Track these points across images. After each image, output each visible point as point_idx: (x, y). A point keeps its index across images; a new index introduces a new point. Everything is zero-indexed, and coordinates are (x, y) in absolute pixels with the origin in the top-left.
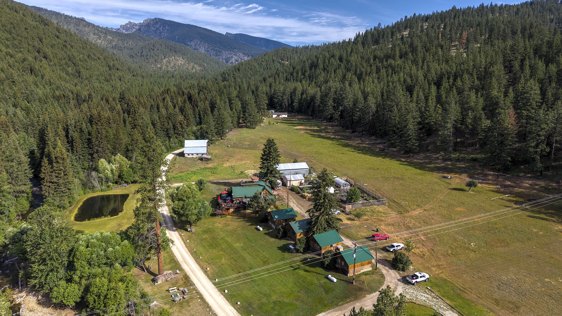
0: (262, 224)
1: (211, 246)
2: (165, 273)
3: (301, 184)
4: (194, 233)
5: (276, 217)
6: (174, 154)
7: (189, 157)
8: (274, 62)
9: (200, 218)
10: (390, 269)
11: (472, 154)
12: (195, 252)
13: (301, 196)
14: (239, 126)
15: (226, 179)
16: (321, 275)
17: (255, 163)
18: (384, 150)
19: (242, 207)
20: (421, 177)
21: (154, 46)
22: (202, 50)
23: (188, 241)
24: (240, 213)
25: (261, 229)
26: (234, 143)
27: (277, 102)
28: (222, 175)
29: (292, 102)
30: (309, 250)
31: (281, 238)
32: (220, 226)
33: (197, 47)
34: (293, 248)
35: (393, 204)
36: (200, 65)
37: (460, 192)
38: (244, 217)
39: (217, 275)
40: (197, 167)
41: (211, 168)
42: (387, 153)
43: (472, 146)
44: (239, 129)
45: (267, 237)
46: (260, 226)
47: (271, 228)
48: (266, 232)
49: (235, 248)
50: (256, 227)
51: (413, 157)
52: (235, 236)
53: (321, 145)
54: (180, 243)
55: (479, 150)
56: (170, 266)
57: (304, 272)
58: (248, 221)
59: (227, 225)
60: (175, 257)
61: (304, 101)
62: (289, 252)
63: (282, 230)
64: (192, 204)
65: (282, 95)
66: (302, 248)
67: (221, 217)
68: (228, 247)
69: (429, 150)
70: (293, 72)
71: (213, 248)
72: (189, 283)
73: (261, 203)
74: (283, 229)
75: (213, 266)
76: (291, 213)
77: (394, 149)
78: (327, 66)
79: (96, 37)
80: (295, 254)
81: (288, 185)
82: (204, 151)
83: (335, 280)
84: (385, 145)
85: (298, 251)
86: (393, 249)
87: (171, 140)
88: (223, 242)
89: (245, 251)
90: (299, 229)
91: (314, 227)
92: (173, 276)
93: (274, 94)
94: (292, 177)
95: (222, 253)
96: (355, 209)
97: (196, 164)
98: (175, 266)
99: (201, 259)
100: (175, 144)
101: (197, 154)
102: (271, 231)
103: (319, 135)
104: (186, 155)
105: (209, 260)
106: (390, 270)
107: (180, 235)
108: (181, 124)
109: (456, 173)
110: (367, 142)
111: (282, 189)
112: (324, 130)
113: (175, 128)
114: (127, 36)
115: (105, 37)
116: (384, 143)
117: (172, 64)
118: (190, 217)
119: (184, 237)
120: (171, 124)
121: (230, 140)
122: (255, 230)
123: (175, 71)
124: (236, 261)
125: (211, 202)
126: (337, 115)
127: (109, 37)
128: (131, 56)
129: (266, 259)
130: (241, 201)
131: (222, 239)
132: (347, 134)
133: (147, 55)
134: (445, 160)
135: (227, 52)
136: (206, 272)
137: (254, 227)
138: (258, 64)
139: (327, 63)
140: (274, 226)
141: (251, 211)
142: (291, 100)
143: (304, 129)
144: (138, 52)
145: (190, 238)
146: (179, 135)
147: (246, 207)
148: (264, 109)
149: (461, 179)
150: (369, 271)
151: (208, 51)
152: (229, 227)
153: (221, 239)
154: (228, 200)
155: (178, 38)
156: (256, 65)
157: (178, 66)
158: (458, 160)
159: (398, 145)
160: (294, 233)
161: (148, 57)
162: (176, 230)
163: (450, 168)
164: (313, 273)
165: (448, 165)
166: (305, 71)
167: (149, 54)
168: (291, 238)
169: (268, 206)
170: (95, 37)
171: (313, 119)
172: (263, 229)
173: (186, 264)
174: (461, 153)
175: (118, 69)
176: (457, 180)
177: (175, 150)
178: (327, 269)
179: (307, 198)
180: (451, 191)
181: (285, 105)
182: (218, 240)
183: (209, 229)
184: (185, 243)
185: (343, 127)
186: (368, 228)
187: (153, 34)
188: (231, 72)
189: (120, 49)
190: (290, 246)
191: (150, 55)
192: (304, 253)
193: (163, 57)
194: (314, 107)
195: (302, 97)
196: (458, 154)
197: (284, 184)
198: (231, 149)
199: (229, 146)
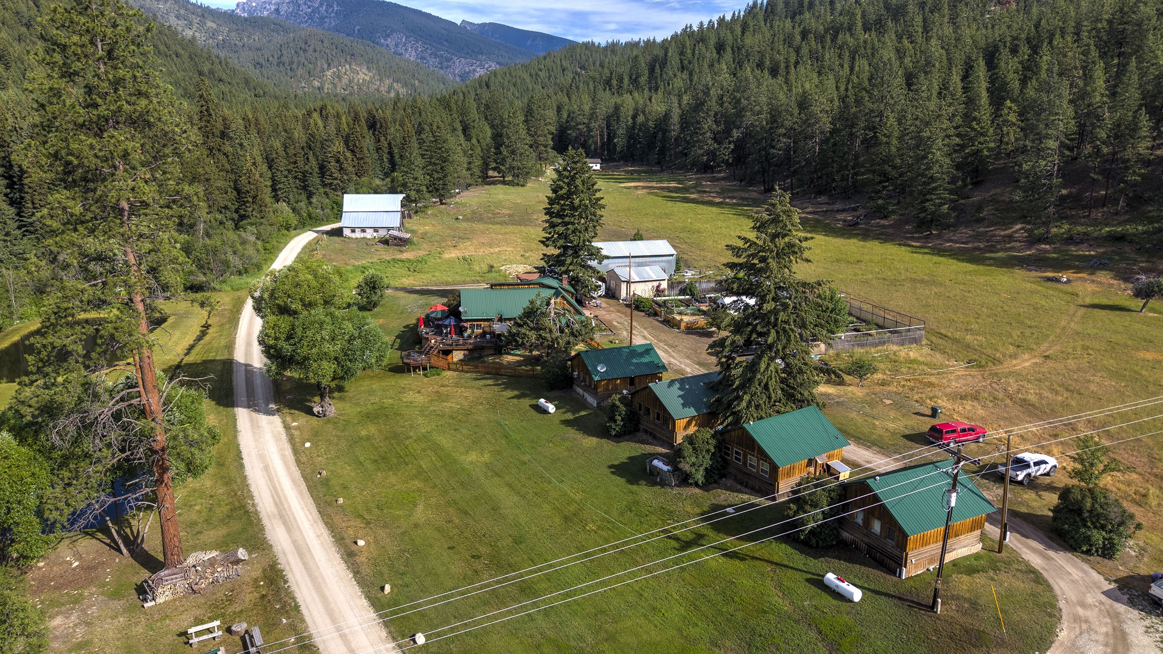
0: (555, 393)
1: (383, 461)
2: (191, 561)
3: (659, 291)
4: (334, 422)
5: (601, 369)
6: (317, 232)
7: (353, 236)
8: (565, 73)
9: (349, 369)
10: (1050, 547)
11: (1106, 225)
12: (326, 482)
13: (663, 322)
14: (486, 180)
15: (447, 284)
16: (790, 573)
17: (525, 251)
18: (857, 224)
19: (490, 348)
20: (986, 278)
21: (306, 43)
22: (411, 55)
23: (308, 445)
24: (484, 362)
25: (551, 408)
26: (474, 212)
27: (576, 137)
28: (437, 274)
29: (610, 138)
30: (724, 476)
31: (619, 437)
32: (420, 399)
33: (401, 50)
34: (665, 468)
35: (940, 341)
36: (405, 85)
37: (1118, 312)
38: (496, 373)
39: (391, 567)
40: (371, 258)
41: (409, 261)
42: (868, 230)
43: (1104, 205)
44: (486, 187)
45: (571, 432)
46: (549, 400)
47: (584, 405)
48: (570, 416)
49: (463, 469)
50: (534, 402)
51: (939, 236)
52: (464, 431)
53: (692, 216)
54: (281, 450)
55: (1126, 213)
56: (222, 531)
57: (722, 560)
58: (507, 386)
59: (440, 397)
60: (252, 497)
61: (640, 130)
62: (654, 484)
63: (623, 408)
64: (321, 324)
65: (586, 121)
66: (702, 471)
67: (425, 375)
68: (439, 464)
69: (983, 219)
70: (611, 78)
71: (390, 469)
72: (280, 601)
73: (551, 331)
74: (626, 405)
75: (382, 533)
76: (646, 359)
77: (885, 222)
78: (690, 63)
79: (182, 22)
80: (676, 491)
81: (623, 294)
82: (395, 221)
83: (857, 595)
84: (856, 213)
85: (685, 480)
86: (1025, 472)
87: (314, 200)
88: (424, 450)
89: (496, 480)
90: (684, 405)
91: (739, 398)
92: (221, 572)
93: (567, 122)
94: (632, 273)
95: (417, 484)
96: (838, 355)
97: (369, 253)
98: (244, 530)
99: (341, 506)
100: (323, 210)
101: (376, 230)
102: (583, 413)
103: (684, 198)
104: (347, 232)
105: (369, 510)
106: (1051, 553)
107: (287, 427)
108: (338, 161)
109: (1079, 270)
110: (810, 209)
111: (604, 305)
112: (694, 188)
113: (322, 169)
114: (248, 23)
115: (202, 24)
116: (855, 209)
117: (345, 80)
118: (315, 365)
119: (296, 433)
120: (313, 162)
121: (464, 205)
122: (533, 412)
123: (351, 94)
124: (466, 513)
125: (397, 337)
126: (726, 151)
127: (210, 24)
128: (258, 65)
129: (572, 508)
130: (487, 329)
131: (425, 438)
132: (755, 195)
133: (291, 63)
134: (1033, 240)
135: (463, 60)
136: (349, 555)
137: (526, 402)
138: (531, 75)
139: (690, 56)
140: (591, 400)
141: (518, 358)
142: (609, 135)
143: (644, 188)
144: (273, 56)
145: (315, 436)
146: (335, 190)
147: (501, 347)
148: (546, 146)
149: (1100, 283)
150: (977, 556)
151: (423, 58)
152: (449, 404)
153: (418, 440)
154: (446, 327)
155: (359, 30)
156: (526, 76)
157: (358, 84)
158: (1070, 240)
159: (893, 212)
160: (667, 419)
161: (294, 66)
162: (278, 410)
163: (1053, 258)
164: (758, 563)
165: (1046, 251)
166: (638, 76)
167: (295, 59)
168: (655, 437)
169: (572, 339)
170: (180, 22)
171: (662, 171)
172: (557, 408)
173: (285, 523)
174: (1075, 224)
175: (221, 80)
176: (1090, 287)
177: (322, 225)
178: (811, 547)
179: (683, 325)
180: (1090, 310)
181: (596, 143)
182: (407, 443)
183: (382, 408)
184: (295, 452)
185: (741, 181)
186: (898, 406)
187: (306, 22)
188: (470, 89)
189: (234, 49)
190: (656, 462)
191: (299, 62)
192: (705, 487)
193: (326, 66)
194: (665, 139)
195: (634, 123)
196: (1066, 227)
197: (612, 294)
198: (464, 224)
199: (461, 217)
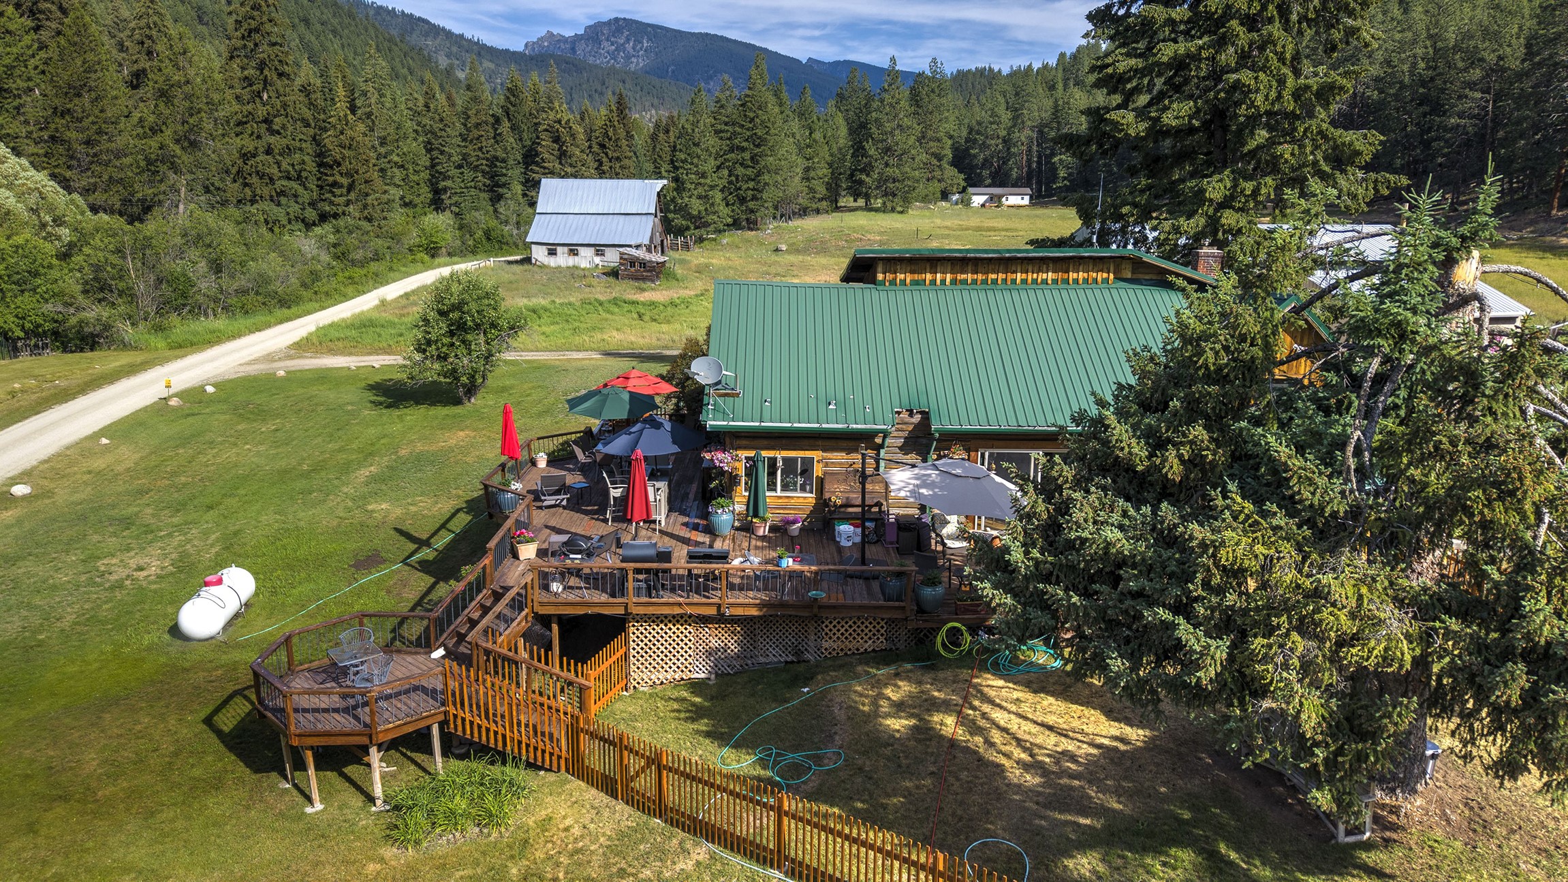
21: (603, 84)
26: (809, 239)
27: (985, 160)
29: (1044, 161)
44: (836, 214)
82: (641, 231)
93: (969, 140)
97: (568, 288)
101: (599, 249)
104: (539, 254)
121: (793, 230)
142: (1041, 156)
181: (1020, 167)
187: (608, 62)
198: (792, 258)
199: (784, 247)
